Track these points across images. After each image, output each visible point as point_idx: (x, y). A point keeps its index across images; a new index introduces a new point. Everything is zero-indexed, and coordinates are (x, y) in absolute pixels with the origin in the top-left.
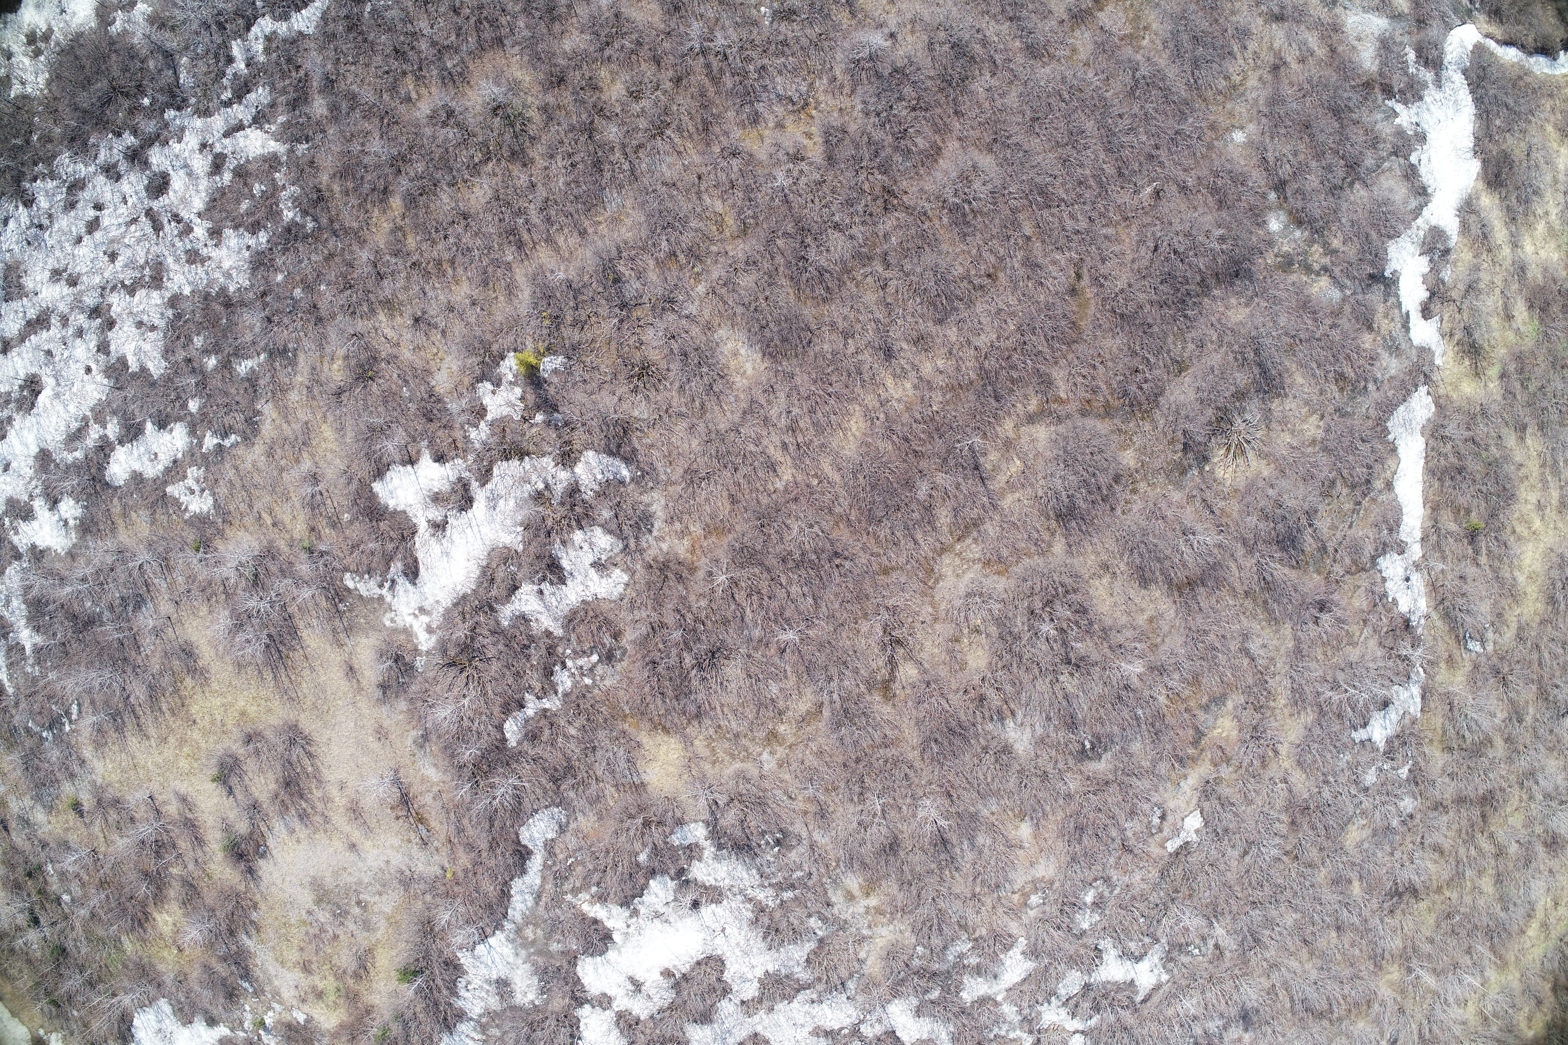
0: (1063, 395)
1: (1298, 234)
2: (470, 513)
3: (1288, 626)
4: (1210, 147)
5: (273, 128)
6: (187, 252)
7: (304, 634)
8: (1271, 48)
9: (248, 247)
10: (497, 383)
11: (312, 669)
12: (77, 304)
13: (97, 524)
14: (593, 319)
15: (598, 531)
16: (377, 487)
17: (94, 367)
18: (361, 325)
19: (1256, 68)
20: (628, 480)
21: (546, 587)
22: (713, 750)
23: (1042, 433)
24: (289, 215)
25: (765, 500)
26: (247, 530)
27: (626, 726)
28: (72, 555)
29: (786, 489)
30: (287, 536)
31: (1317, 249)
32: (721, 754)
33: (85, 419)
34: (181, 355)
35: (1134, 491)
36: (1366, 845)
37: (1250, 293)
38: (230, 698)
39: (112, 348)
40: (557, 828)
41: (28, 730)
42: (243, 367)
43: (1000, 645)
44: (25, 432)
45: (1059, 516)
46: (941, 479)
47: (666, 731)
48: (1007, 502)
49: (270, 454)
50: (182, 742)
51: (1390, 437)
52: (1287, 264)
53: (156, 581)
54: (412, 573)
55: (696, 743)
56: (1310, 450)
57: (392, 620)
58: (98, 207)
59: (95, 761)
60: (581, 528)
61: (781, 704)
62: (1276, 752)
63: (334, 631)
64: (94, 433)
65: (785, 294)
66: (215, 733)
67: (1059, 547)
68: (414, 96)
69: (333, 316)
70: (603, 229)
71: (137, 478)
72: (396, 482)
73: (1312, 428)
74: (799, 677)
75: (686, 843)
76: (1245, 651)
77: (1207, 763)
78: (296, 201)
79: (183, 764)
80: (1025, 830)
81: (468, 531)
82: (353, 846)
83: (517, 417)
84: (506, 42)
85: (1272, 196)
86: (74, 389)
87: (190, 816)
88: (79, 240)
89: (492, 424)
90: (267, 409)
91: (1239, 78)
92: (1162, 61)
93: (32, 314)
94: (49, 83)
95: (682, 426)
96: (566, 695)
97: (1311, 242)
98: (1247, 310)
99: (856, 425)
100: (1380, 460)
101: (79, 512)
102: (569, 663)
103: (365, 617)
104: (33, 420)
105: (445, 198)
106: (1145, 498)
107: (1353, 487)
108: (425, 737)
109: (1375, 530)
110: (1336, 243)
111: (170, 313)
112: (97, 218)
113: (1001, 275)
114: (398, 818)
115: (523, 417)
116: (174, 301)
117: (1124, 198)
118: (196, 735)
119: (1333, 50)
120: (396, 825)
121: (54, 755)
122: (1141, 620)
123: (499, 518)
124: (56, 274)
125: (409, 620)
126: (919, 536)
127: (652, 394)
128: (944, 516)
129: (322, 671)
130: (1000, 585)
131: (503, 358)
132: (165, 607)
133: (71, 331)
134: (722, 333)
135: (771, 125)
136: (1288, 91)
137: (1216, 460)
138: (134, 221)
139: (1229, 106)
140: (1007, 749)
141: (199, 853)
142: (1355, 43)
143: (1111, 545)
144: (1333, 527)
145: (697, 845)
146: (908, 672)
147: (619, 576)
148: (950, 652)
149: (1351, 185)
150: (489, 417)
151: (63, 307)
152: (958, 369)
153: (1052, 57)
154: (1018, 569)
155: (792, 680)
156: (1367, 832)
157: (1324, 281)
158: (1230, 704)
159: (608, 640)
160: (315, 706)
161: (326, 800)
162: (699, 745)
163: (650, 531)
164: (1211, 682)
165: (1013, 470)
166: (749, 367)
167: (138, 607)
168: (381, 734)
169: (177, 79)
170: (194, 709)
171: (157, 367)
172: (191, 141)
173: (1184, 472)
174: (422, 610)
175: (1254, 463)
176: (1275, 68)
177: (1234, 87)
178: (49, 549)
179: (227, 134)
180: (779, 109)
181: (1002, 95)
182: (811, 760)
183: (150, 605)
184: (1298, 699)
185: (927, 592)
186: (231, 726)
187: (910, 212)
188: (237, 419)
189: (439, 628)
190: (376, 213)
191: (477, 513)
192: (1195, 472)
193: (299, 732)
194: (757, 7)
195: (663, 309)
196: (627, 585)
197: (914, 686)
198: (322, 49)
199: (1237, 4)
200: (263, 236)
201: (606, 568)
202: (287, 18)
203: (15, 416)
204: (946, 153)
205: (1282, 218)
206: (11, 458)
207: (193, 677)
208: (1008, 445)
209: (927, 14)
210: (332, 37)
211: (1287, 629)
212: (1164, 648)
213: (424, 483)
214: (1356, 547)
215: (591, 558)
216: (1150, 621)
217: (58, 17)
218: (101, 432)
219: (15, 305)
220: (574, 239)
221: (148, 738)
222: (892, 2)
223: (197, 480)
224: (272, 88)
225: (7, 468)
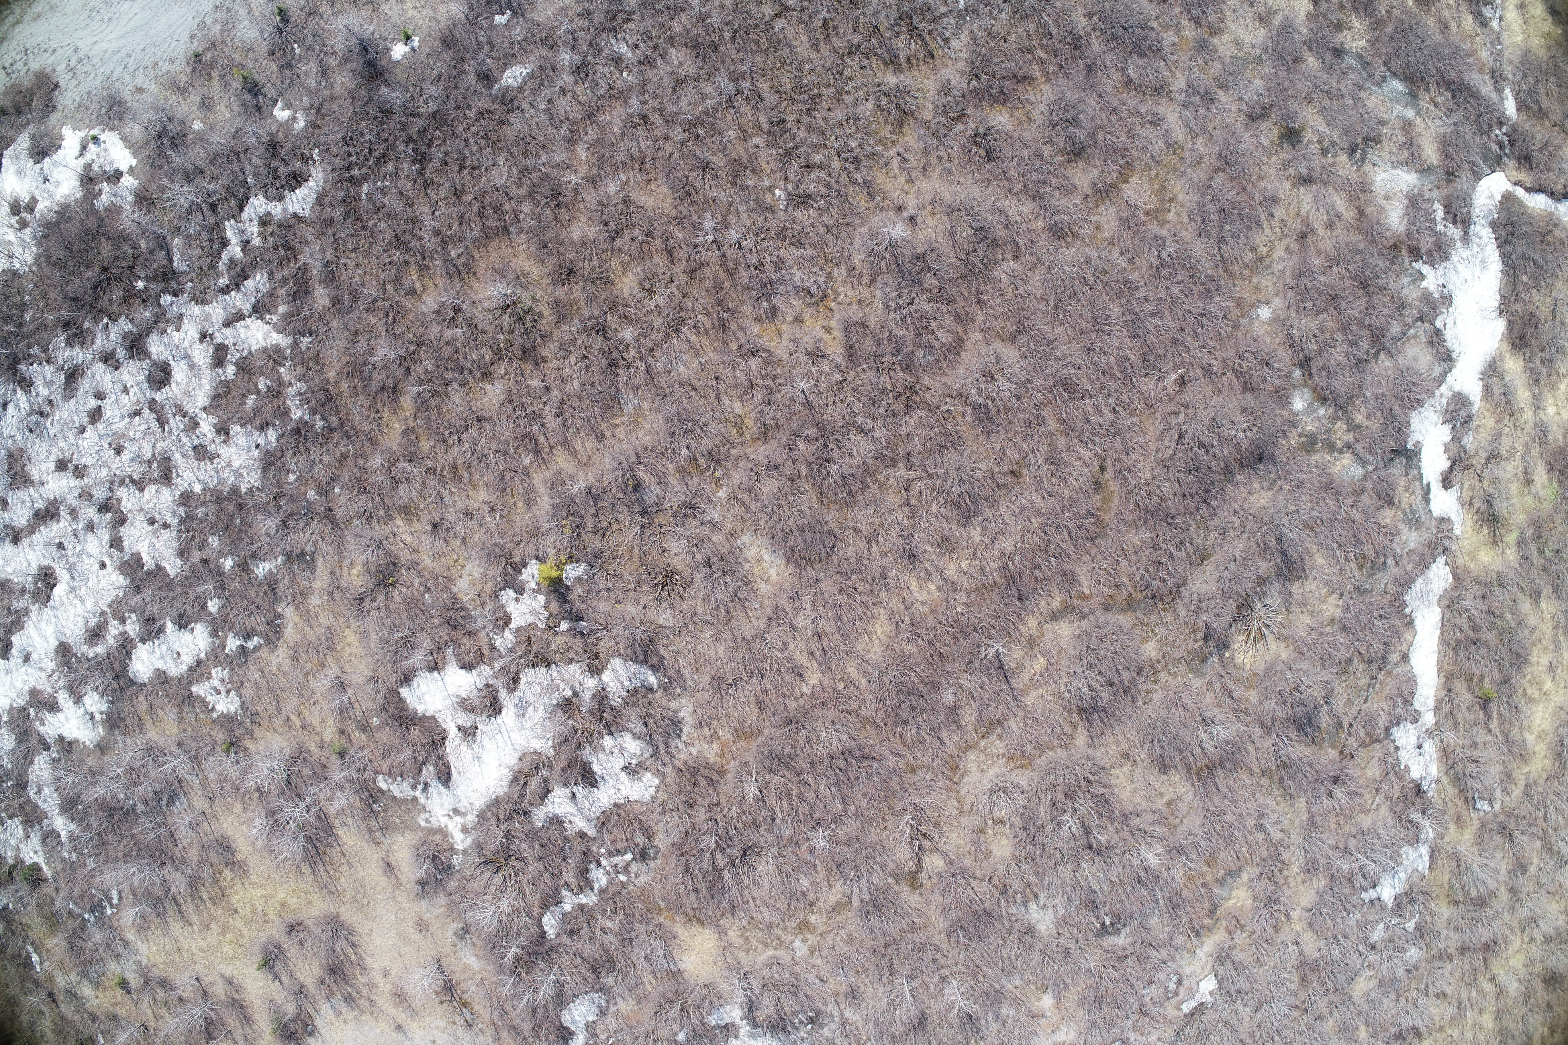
0: (1086, 591)
1: (1322, 411)
2: (499, 720)
3: (1303, 800)
4: (1236, 326)
5: (275, 318)
6: (195, 448)
7: (341, 832)
8: (1298, 214)
9: (258, 446)
10: (520, 591)
11: (351, 866)
12: (86, 495)
13: (123, 719)
14: (615, 526)
15: (628, 737)
16: (404, 692)
17: (107, 561)
18: (379, 531)
19: (1284, 236)
20: (655, 687)
21: (579, 791)
22: (747, 939)
23: (1065, 630)
24: (297, 414)
25: (792, 705)
26: (276, 731)
27: (662, 919)
28: (102, 748)
29: (812, 694)
30: (317, 739)
31: (1341, 426)
32: (754, 943)
33: (103, 613)
34: (196, 556)
35: (1155, 682)
36: (1373, 995)
37: (1272, 476)
38: (269, 890)
39: (126, 544)
40: (597, 1011)
41: (70, 912)
42: (262, 569)
43: (1023, 835)
44: (43, 625)
45: (1081, 710)
46: (967, 681)
47: (700, 922)
48: (1030, 699)
49: (295, 658)
50: (225, 929)
51: (1408, 610)
52: (1310, 444)
53: (188, 777)
54: (445, 777)
55: (730, 933)
56: (1328, 629)
57: (427, 821)
58: (100, 396)
59: (139, 943)
60: (611, 734)
61: (812, 896)
62: (1288, 916)
63: (370, 831)
64: (114, 629)
65: (808, 500)
66: (257, 922)
67: (1081, 738)
68: (418, 287)
69: (349, 521)
70: (620, 432)
71: (161, 677)
72: (423, 688)
73: (1331, 608)
74: (829, 870)
75: (723, 1023)
76: (1261, 828)
77: (1222, 931)
78: (304, 398)
79: (227, 949)
80: (1047, 1002)
81: (499, 737)
82: (399, 1028)
83: (542, 625)
84: (511, 229)
85: (1297, 373)
86: (90, 584)
87: (236, 996)
88: (82, 430)
89: (517, 632)
90: (288, 612)
91: (1265, 249)
92: (1187, 235)
93: (40, 505)
94: (37, 259)
95: (707, 634)
96: (602, 891)
97: (1334, 419)
98: (1270, 494)
99: (882, 629)
100: (1398, 634)
101: (104, 707)
102: (604, 862)
103: (400, 817)
104: (51, 613)
105: (457, 398)
106: (1166, 687)
107: (1370, 662)
108: (466, 930)
109: (1391, 703)
110: (1359, 418)
111: (182, 511)
112: (99, 409)
113: (1025, 471)
114: (442, 1002)
115: (548, 625)
116: (186, 498)
117: (1148, 385)
118: (238, 923)
119: (1361, 212)
120: (440, 1009)
121: (98, 937)
122: (1160, 804)
123: (528, 724)
124: (62, 465)
125: (444, 821)
126: (944, 735)
127: (677, 602)
128: (969, 716)
129: (359, 868)
130: (1023, 779)
131: (525, 565)
132: (200, 803)
133: (81, 525)
134: (746, 539)
135: (789, 319)
136: (1316, 262)
137: (1236, 646)
139: (1255, 280)
140: (1030, 930)
141: (248, 1030)
142: (1383, 202)
143: (1132, 735)
144: (1349, 702)
145: (733, 1025)
146: (934, 863)
147: (650, 780)
148: (976, 843)
149: (1376, 356)
150: (513, 625)
151: (72, 500)
152: (982, 570)
153: (1075, 236)
154: (1041, 762)
155: (822, 873)
156: (1374, 982)
157: (1347, 459)
158: (1245, 876)
159: (640, 840)
160: (355, 900)
161: (371, 986)
162: (733, 935)
163: (679, 736)
164: (1226, 858)
165: (1037, 667)
166: (773, 572)
167: (171, 800)
168: (422, 926)
169: (171, 261)
170: (234, 899)
171: (173, 566)
172: (190, 331)
173: (1204, 660)
174: (456, 811)
175: (1273, 647)
176: (1303, 236)
177: (1261, 259)
178: (77, 741)
179: (227, 324)
180: (797, 302)
181: (1026, 282)
182: (842, 947)
183: (184, 800)
184: (1311, 868)
185: (953, 787)
186: (272, 915)
187: (933, 409)
188: (258, 622)
189: (474, 828)
190: (386, 413)
191: (506, 720)
192: (1216, 659)
193: (341, 924)
194: (771, 189)
195: (685, 516)
196: (658, 788)
197: (940, 875)
198: (320, 234)
199: (1264, 168)
200: (272, 435)
201: (637, 772)
202: (281, 198)
203: (31, 607)
204: (968, 344)
205: (1306, 396)
206: (30, 649)
207: (232, 870)
208: (1032, 643)
209: (947, 193)
210: (330, 222)
211: (1301, 803)
212: (1182, 829)
213: (452, 690)
214: (1371, 720)
215: (621, 763)
216: (1169, 804)
217: (41, 186)
218: (121, 628)
219: (21, 494)
220: (591, 443)
221: (190, 924)
222: (911, 181)
223: (223, 681)
224: (271, 276)
225: (27, 659)
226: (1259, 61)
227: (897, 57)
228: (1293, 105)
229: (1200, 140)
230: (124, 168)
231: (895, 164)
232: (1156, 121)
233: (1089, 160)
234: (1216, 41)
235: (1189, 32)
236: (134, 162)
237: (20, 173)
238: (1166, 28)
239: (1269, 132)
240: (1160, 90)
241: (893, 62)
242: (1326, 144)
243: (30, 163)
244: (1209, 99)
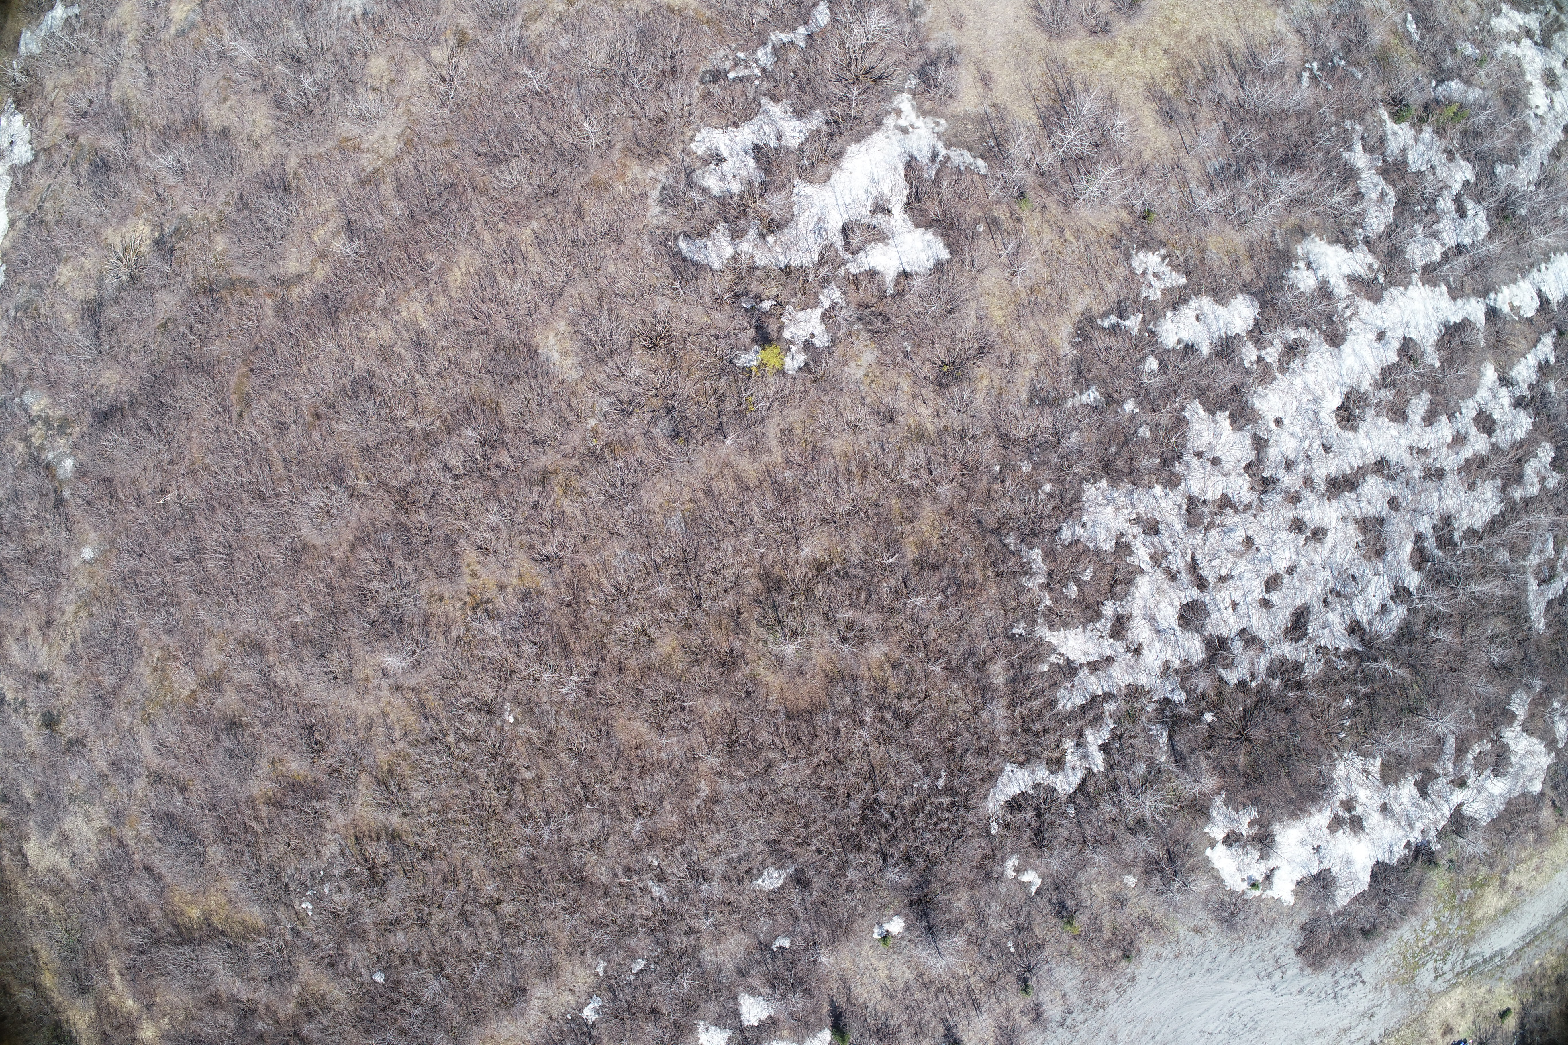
0: (269, 301)
1: (50, 456)
2: (846, 217)
3: (114, 99)
4: (112, 542)
5: (1053, 659)
6: (1157, 532)
7: (1034, 121)
8: (51, 646)
9: (1083, 526)
10: (808, 345)
11: (1028, 86)
12: (1295, 499)
13: (1272, 259)
14: (703, 400)
15: (715, 190)
16: (945, 254)
17: (1272, 426)
18: (953, 421)
19: (64, 625)
20: (681, 238)
21: (773, 142)
23: (292, 266)
26: (1094, 228)
27: (708, 14)
28: (1301, 232)
29: (529, 219)
30: (1048, 216)
31: (36, 441)
33: (1283, 372)
34: (1165, 419)
35: (221, 213)
37: (98, 398)
38: (1124, 69)
39: (1248, 441)
41: (1362, 69)
42: (1091, 396)
43: (356, 77)
44: (1357, 368)
47: (670, 8)
48: (330, 203)
49: (1063, 301)
50: (1181, 35)
51: (4, 267)
52: (64, 426)
53: (1202, 192)
54: (911, 164)
56: (70, 254)
57: (938, 124)
58: (1266, 604)
59: (1284, 30)
60: (732, 195)
61: (559, 28)
63: (1001, 119)
64: (1272, 354)
66: (1143, 39)
67: (292, 163)
68: (889, 671)
69: (985, 435)
70: (687, 494)
71: (1220, 295)
72: (923, 257)
73: (65, 273)
74: (538, 52)
76: (150, 74)
78: (1026, 570)
79: (1181, 15)
81: (848, 201)
83: (789, 308)
84: (783, 717)
85: (67, 494)
86: (1295, 404)
88: (1291, 570)
89: (816, 304)
90: (1065, 348)
91: (81, 614)
92: (145, 635)
93: (1349, 497)
94: (1333, 764)
95: (623, 283)
96: (764, 43)
97: (41, 448)
98: (102, 382)
99: (456, 277)
100: (15, 246)
101: (1292, 274)
102: (757, 72)
103: (967, 130)
104: (1347, 381)
105: (856, 548)
106: (213, 207)
107: (41, 222)
108: (913, 14)
109: (29, 184)
110: (21, 447)
111: (1178, 468)
112: (1268, 590)
113: (309, 419)
115: (783, 307)
116: (1173, 481)
117: (191, 492)
118: (1165, 40)
121: (1331, 41)
122: (233, 100)
123: (815, 210)
124: (1318, 534)
125: (919, 123)
126: (413, 173)
127: (649, 319)
128: (388, 188)
129: (1018, 83)
130: (346, 128)
131: (800, 370)
132: (1191, 164)
133: (1301, 468)
134: (574, 375)
135: (510, 590)
136: (39, 597)
137: (149, 242)
138: (1222, 579)
139: (93, 585)
143: (247, 164)
144: (63, 185)
146: (440, 55)
147: (699, 147)
148: (401, 71)
150: (819, 311)
151: (1309, 497)
152: (357, 327)
153: (240, 643)
154: (330, 144)
155: (545, 49)
157: (35, 410)
158: (173, 31)
159: (717, 91)
160: (1029, 53)
163: (663, 188)
164: (185, 49)
165: (321, 233)
166: (552, 341)
167: (1224, 170)
168: (959, 22)
169: (1170, 737)
170: (1165, 63)
171: (1196, 411)
172: (1153, 658)
173: (177, 231)
174: (905, 131)
175: (118, 240)
176: (49, 624)
177: (86, 605)
178: (1330, 243)
179: (1110, 660)
180: (500, 604)
183: (1210, 169)
184: (117, 37)
185: (412, 124)
186: (1124, 44)
187: (382, 484)
188: (1100, 341)
189: (888, 113)
190: (935, 541)
191: (838, 217)
192: (167, 231)
193: (1047, 28)
194: (517, 723)
195: (630, 403)
196: (692, 139)
197: (437, 42)
198: (994, 742)
199: (74, 693)
200: (1066, 534)
201: (711, 156)
202: (1037, 786)
203: (1371, 389)
204: (345, 546)
205: (61, 471)
206: (1376, 345)
207: (1163, 93)
208: (322, 255)
209: (351, 699)
210: (982, 752)
211: (115, 95)
212: (217, 77)
213: (892, 251)
214: (48, 168)
215: (725, 166)
216: (226, 99)
217: (1323, 844)
218: (1263, 353)
219: (1372, 511)
220: (718, 486)
221: (1220, 43)
222: (385, 715)
223: (1150, 286)
224: (1053, 703)
225: (1381, 336)
226: (72, 799)
227: (389, 842)
228: (45, 751)
229: (127, 725)
230: (1220, 848)
231: (398, 734)
232: (162, 748)
233: (224, 716)
234: (106, 823)
235: (128, 834)
236: (1208, 852)
237: (1348, 862)
238: (147, 840)
239: (68, 727)
240: (157, 778)
241: (394, 837)
242: (22, 711)
243: (1335, 871)
244: (114, 764)
